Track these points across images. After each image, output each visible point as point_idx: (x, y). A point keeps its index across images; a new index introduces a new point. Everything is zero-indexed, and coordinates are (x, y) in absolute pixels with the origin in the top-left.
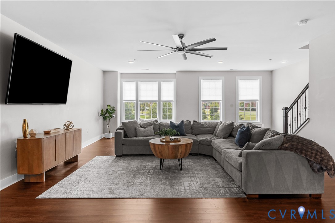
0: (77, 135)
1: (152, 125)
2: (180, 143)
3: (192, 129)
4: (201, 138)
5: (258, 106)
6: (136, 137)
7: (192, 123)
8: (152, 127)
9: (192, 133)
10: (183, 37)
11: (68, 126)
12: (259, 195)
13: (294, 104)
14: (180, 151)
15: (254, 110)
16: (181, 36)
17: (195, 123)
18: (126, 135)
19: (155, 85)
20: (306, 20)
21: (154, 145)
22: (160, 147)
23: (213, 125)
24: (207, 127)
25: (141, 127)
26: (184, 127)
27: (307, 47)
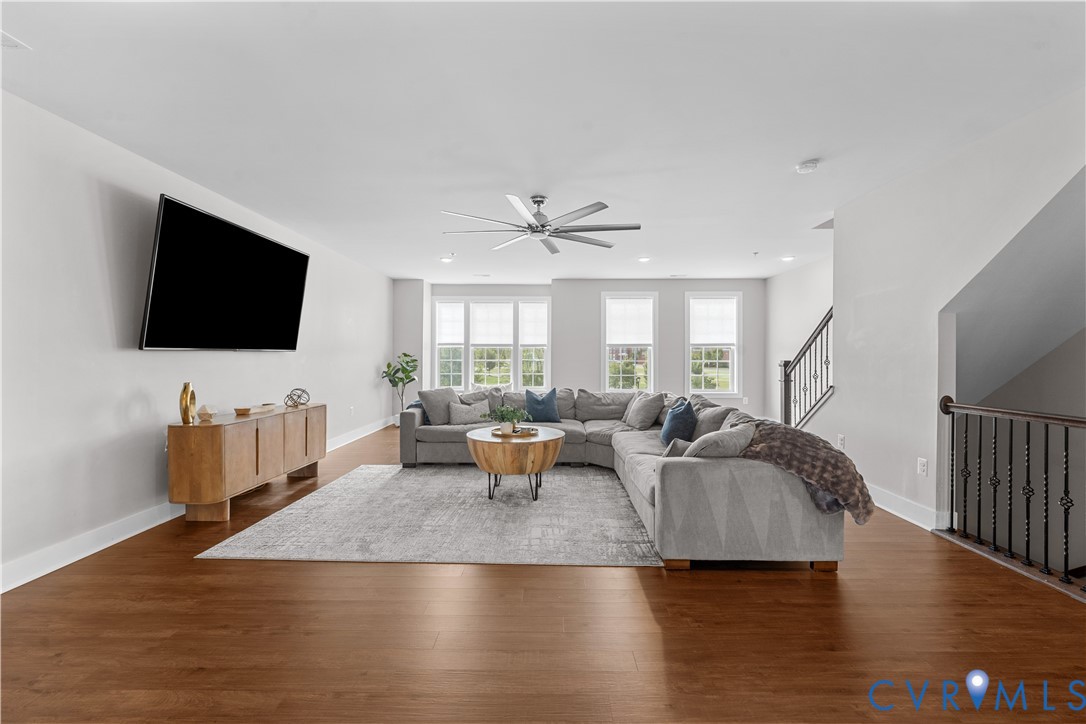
0: (314, 417)
1: (486, 397)
2: (533, 440)
3: (574, 407)
4: (593, 427)
5: (734, 360)
6: (448, 423)
7: (576, 396)
8: (486, 402)
9: (575, 418)
10: (542, 202)
11: (295, 401)
12: (692, 562)
13: (802, 353)
14: (531, 456)
15: (725, 366)
16: (538, 200)
17: (582, 394)
18: (426, 421)
19: (506, 311)
20: (815, 161)
21: (475, 442)
22: (486, 448)
23: (623, 399)
24: (609, 405)
25: (463, 402)
26: (556, 402)
27: (829, 224)
